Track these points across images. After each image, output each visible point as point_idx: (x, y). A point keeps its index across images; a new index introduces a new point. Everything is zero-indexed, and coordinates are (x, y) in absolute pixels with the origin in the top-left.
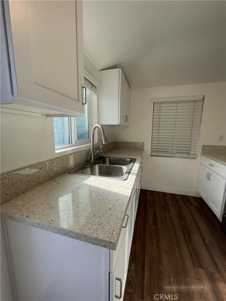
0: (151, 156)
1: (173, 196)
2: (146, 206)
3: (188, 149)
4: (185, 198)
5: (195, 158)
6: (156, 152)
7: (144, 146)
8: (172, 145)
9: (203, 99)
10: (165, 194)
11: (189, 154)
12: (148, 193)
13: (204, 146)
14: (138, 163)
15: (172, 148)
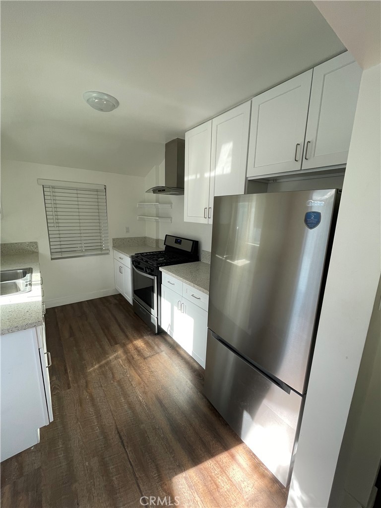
0: (52, 259)
1: (91, 302)
2: (57, 324)
3: (99, 244)
4: (104, 300)
5: (108, 254)
6: (58, 254)
7: (37, 247)
8: (79, 242)
9: (105, 189)
10: (80, 304)
11: (101, 249)
12: (56, 310)
13: (114, 240)
14: (38, 273)
15: (80, 245)
